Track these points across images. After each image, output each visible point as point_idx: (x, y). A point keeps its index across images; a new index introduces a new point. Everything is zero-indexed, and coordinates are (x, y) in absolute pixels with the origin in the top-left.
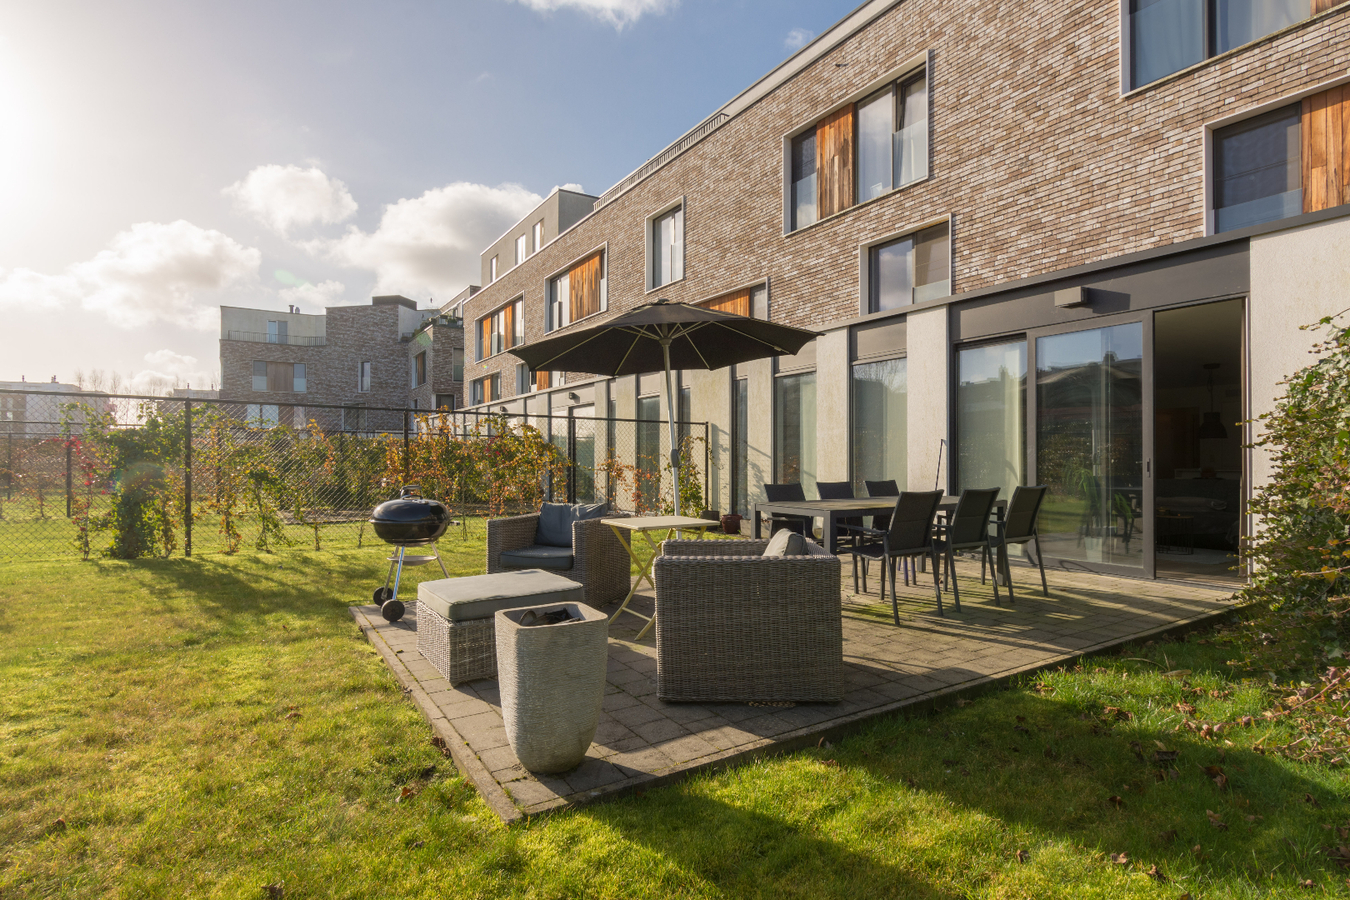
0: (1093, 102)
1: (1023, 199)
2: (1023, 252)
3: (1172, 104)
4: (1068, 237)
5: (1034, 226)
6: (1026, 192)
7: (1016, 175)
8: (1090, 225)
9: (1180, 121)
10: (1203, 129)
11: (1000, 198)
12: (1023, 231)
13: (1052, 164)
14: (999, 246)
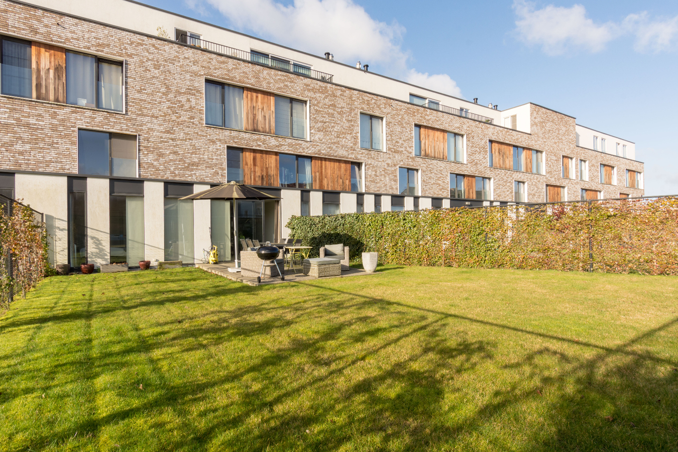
0: (196, 121)
1: (171, 142)
2: (171, 160)
3: (218, 135)
4: (187, 161)
5: (175, 153)
6: (173, 139)
7: (168, 132)
8: (196, 160)
9: (220, 140)
10: (226, 145)
11: (161, 137)
12: (171, 153)
13: (182, 134)
14: (161, 155)
